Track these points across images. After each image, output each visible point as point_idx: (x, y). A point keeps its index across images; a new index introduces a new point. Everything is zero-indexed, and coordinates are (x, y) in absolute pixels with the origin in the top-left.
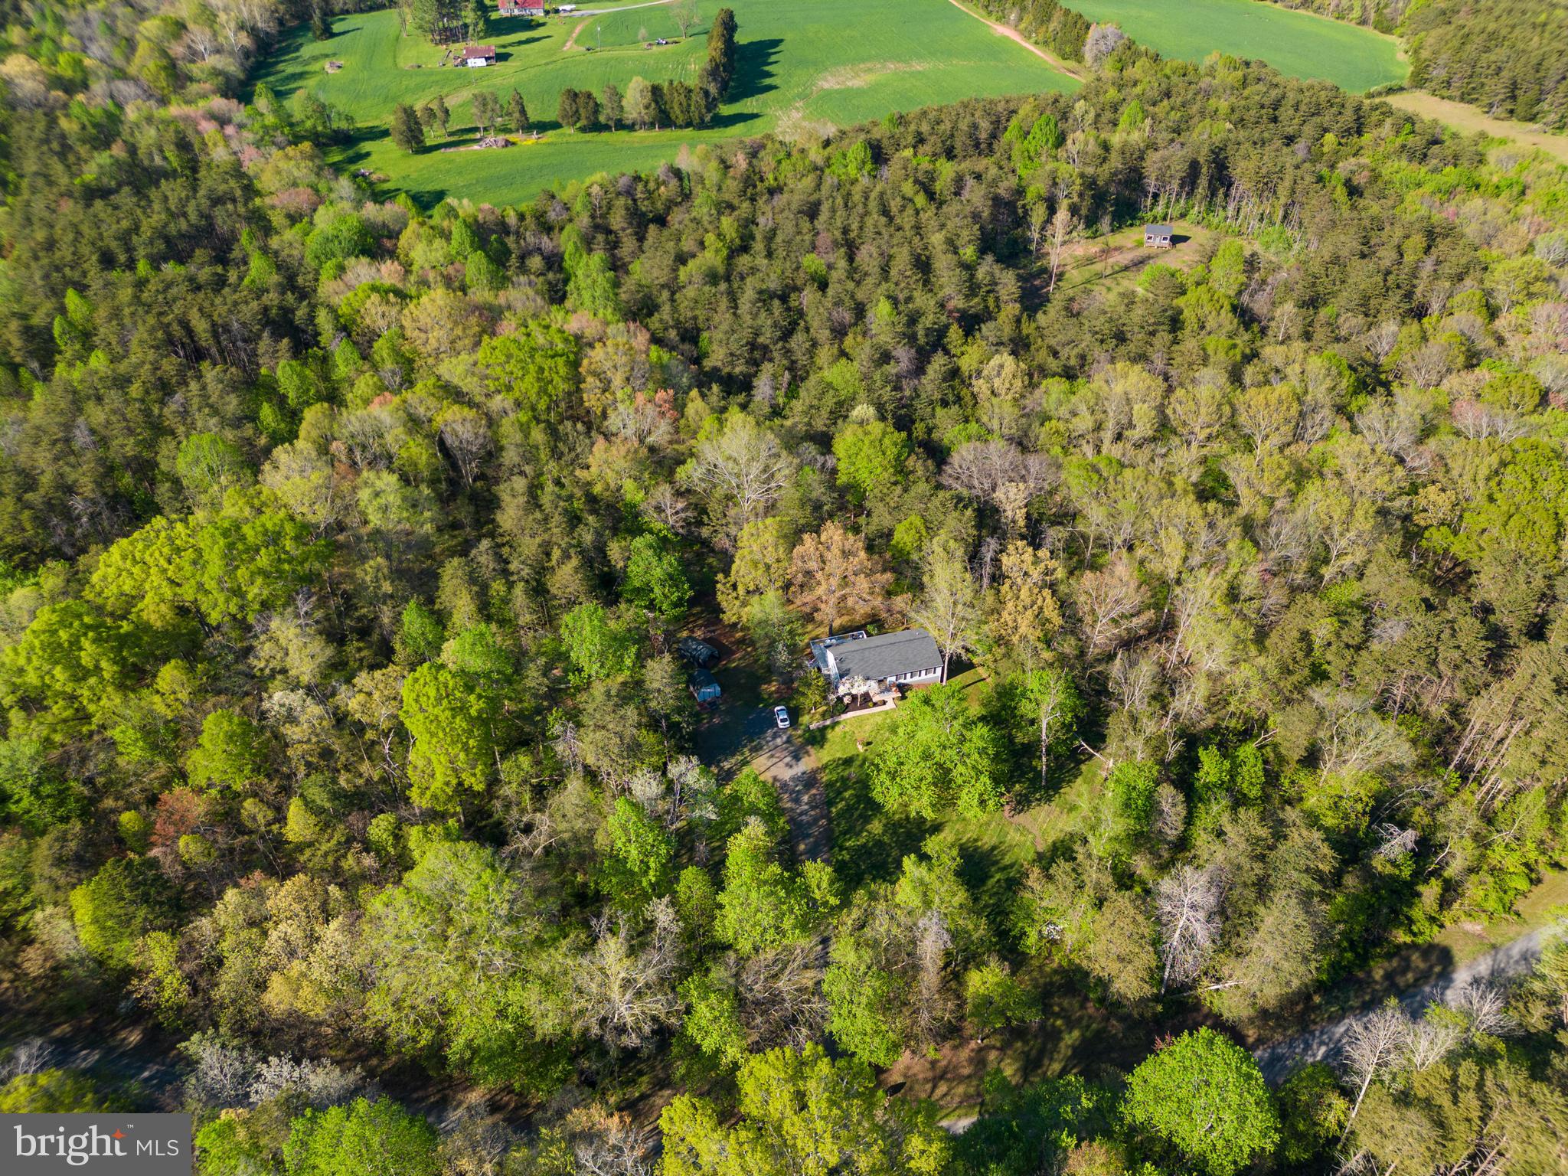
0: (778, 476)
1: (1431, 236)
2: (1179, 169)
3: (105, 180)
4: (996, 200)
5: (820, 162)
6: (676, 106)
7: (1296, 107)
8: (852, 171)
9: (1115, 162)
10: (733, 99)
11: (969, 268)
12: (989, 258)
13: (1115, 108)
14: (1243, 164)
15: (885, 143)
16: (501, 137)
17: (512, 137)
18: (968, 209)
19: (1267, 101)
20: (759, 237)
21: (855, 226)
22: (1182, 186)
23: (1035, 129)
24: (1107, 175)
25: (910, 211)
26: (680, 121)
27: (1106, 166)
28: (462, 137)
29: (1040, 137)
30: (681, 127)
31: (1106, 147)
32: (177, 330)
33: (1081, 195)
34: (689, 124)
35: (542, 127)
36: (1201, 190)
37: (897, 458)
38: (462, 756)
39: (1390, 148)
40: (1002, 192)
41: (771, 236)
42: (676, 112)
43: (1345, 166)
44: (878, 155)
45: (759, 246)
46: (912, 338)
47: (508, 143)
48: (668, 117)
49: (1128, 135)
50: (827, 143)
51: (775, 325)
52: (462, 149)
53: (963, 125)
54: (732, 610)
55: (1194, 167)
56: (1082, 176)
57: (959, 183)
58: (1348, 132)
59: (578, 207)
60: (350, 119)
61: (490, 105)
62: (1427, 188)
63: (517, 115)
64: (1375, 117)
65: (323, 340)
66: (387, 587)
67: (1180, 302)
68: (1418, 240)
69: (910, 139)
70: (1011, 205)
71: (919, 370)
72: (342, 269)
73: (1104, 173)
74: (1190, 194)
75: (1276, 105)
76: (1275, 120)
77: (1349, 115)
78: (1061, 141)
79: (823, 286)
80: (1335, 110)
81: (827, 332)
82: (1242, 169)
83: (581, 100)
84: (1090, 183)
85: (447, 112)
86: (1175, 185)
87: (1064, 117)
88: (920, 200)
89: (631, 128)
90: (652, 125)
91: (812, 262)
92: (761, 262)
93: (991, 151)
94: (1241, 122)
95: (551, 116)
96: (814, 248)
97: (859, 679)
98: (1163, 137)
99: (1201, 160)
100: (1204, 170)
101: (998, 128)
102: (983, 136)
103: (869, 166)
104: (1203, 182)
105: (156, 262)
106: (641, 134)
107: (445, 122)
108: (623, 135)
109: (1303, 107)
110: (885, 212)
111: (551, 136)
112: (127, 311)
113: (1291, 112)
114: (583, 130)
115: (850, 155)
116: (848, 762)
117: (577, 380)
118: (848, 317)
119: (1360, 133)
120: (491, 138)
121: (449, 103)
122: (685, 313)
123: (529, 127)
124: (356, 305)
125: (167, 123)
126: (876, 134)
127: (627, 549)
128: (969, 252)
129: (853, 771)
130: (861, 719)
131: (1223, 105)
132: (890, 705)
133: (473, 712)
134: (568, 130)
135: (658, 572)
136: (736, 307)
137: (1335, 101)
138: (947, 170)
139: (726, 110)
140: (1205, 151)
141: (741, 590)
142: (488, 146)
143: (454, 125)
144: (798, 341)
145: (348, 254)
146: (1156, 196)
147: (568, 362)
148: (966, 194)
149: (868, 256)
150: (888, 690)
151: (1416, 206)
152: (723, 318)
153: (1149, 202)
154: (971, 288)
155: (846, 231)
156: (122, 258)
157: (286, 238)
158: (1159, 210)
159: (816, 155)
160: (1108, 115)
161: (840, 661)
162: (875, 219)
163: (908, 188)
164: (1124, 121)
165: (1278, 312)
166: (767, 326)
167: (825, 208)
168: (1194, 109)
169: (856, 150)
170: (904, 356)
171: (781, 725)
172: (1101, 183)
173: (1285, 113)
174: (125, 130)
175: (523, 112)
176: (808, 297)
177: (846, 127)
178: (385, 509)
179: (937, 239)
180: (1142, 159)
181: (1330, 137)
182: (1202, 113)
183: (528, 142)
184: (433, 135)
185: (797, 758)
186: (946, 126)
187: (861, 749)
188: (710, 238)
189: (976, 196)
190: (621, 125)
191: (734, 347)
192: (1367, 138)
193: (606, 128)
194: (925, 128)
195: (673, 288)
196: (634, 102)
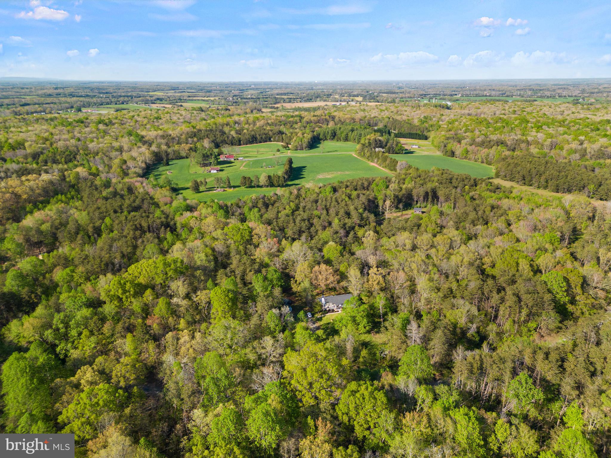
0: (308, 257)
1: (493, 208)
2: (422, 193)
3: (109, 196)
4: (369, 200)
5: (318, 192)
6: (275, 182)
7: (457, 179)
8: (327, 194)
9: (404, 192)
10: (292, 180)
11: (361, 214)
12: (367, 212)
13: (404, 180)
14: (440, 192)
15: (337, 187)
16: (222, 189)
17: (225, 189)
18: (361, 202)
19: (448, 178)
20: (301, 208)
21: (328, 204)
22: (424, 198)
23: (380, 184)
24: (401, 195)
25: (344, 201)
26: (276, 185)
27: (401, 192)
28: (210, 189)
29: (382, 186)
30: (276, 187)
31: (401, 188)
32: (138, 226)
33: (394, 200)
34: (279, 186)
35: (234, 187)
36: (430, 200)
37: (341, 251)
38: (227, 307)
39: (484, 189)
40: (371, 198)
41: (304, 208)
42: (275, 183)
43: (471, 194)
44: (335, 190)
45: (301, 209)
46: (345, 229)
47: (224, 191)
48: (273, 183)
49: (408, 185)
50: (320, 188)
51: (306, 226)
52: (211, 192)
53: (360, 183)
54: (295, 288)
55: (427, 194)
56: (394, 194)
57: (358, 196)
58: (472, 186)
59: (248, 202)
60: (177, 184)
61: (220, 180)
62: (494, 198)
63: (227, 183)
64: (480, 182)
65: (178, 230)
66: (202, 278)
67: (421, 222)
68: (489, 208)
69: (344, 186)
70: (373, 202)
71: (347, 235)
72: (182, 214)
73: (401, 194)
74: (427, 201)
75: (451, 179)
76: (451, 183)
77: (472, 181)
78: (387, 187)
79: (320, 218)
80: (468, 180)
81: (321, 228)
82: (441, 193)
83: (247, 179)
84: (396, 197)
85: (206, 182)
86: (422, 198)
87: (389, 181)
88: (347, 199)
89: (261, 187)
90: (268, 186)
91: (316, 212)
92: (302, 213)
93: (368, 189)
94: (441, 183)
95: (238, 184)
96: (317, 209)
97: (331, 304)
98: (418, 185)
99: (429, 191)
100: (430, 194)
101: (370, 184)
102: (365, 186)
103: (332, 193)
104: (430, 197)
105: (129, 212)
106: (264, 188)
107: (205, 185)
108: (259, 189)
109: (459, 179)
110: (337, 201)
111: (237, 189)
112: (124, 222)
113: (455, 180)
114: (247, 187)
115: (327, 190)
116: (328, 324)
117: (251, 236)
118: (327, 224)
119: (476, 186)
120: (219, 189)
121: (207, 181)
122: (280, 224)
123: (230, 187)
124: (187, 221)
125: (125, 184)
126: (334, 185)
127: (267, 270)
128: (361, 211)
129: (330, 326)
130: (332, 315)
131: (436, 179)
132: (340, 312)
133: (230, 297)
134: (243, 188)
135: (275, 276)
136: (295, 222)
137: (468, 178)
138: (354, 193)
139: (290, 183)
140: (429, 189)
141: (298, 282)
142: (219, 191)
143: (208, 186)
144: (312, 229)
145: (183, 211)
146: (417, 202)
147: (249, 232)
148: (360, 199)
149: (332, 211)
150: (339, 308)
151: (490, 201)
152: (291, 225)
153: (415, 203)
154: (361, 218)
155: (326, 206)
156: (120, 211)
157: (165, 208)
158: (418, 205)
159: (317, 190)
160: (402, 181)
161: (326, 300)
162: (334, 203)
163: (344, 196)
164: (406, 182)
165: (449, 224)
166: (304, 225)
167: (320, 201)
168: (427, 180)
169: (328, 189)
170: (342, 232)
171: (309, 316)
172: (400, 197)
173: (454, 181)
174: (112, 185)
175: (229, 182)
176: (315, 221)
177: (325, 184)
178: (201, 260)
179: (352, 208)
180: (412, 191)
181: (467, 187)
182: (429, 181)
183: (231, 190)
184: (202, 188)
185: (314, 323)
186: (355, 183)
187: (332, 321)
188: (287, 207)
189: (363, 199)
190: (258, 186)
191: (294, 230)
192: (478, 187)
193: (254, 187)
194: (348, 184)
195: (277, 218)
196: (263, 180)
